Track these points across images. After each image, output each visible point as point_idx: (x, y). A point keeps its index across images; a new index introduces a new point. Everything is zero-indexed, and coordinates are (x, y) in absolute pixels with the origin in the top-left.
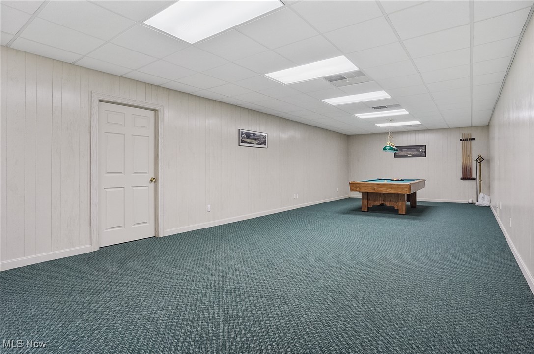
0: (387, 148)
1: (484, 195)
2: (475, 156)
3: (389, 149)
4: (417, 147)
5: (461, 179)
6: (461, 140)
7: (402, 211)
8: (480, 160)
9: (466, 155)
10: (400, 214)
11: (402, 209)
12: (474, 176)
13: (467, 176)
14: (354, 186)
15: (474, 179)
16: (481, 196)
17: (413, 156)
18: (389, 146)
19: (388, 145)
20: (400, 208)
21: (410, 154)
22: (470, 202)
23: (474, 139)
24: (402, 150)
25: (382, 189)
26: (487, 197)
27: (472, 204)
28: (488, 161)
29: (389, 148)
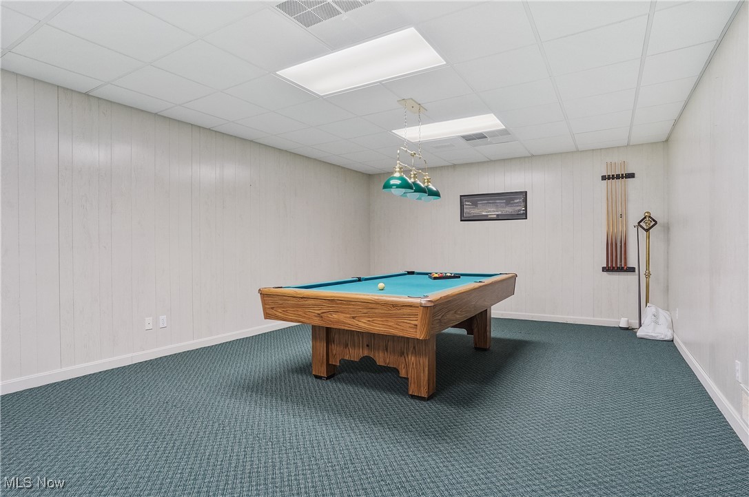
0: (392, 182)
1: (657, 311)
2: (634, 216)
3: (398, 187)
4: (508, 197)
5: (604, 269)
6: (604, 178)
7: (419, 387)
8: (648, 223)
9: (616, 214)
10: (413, 397)
11: (418, 377)
12: (632, 263)
13: (616, 264)
14: (273, 303)
15: (632, 270)
16: (649, 312)
17: (499, 218)
18: (401, 178)
19: (397, 175)
20: (412, 375)
21: (492, 211)
22: (623, 324)
23: (631, 176)
24: (475, 204)
25: (341, 317)
26: (663, 315)
27: (627, 329)
28: (667, 228)
29: (398, 182)
